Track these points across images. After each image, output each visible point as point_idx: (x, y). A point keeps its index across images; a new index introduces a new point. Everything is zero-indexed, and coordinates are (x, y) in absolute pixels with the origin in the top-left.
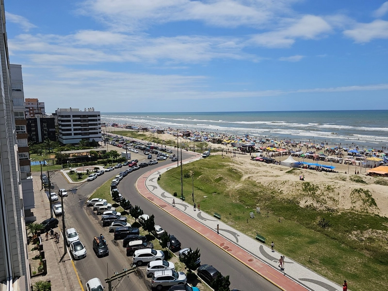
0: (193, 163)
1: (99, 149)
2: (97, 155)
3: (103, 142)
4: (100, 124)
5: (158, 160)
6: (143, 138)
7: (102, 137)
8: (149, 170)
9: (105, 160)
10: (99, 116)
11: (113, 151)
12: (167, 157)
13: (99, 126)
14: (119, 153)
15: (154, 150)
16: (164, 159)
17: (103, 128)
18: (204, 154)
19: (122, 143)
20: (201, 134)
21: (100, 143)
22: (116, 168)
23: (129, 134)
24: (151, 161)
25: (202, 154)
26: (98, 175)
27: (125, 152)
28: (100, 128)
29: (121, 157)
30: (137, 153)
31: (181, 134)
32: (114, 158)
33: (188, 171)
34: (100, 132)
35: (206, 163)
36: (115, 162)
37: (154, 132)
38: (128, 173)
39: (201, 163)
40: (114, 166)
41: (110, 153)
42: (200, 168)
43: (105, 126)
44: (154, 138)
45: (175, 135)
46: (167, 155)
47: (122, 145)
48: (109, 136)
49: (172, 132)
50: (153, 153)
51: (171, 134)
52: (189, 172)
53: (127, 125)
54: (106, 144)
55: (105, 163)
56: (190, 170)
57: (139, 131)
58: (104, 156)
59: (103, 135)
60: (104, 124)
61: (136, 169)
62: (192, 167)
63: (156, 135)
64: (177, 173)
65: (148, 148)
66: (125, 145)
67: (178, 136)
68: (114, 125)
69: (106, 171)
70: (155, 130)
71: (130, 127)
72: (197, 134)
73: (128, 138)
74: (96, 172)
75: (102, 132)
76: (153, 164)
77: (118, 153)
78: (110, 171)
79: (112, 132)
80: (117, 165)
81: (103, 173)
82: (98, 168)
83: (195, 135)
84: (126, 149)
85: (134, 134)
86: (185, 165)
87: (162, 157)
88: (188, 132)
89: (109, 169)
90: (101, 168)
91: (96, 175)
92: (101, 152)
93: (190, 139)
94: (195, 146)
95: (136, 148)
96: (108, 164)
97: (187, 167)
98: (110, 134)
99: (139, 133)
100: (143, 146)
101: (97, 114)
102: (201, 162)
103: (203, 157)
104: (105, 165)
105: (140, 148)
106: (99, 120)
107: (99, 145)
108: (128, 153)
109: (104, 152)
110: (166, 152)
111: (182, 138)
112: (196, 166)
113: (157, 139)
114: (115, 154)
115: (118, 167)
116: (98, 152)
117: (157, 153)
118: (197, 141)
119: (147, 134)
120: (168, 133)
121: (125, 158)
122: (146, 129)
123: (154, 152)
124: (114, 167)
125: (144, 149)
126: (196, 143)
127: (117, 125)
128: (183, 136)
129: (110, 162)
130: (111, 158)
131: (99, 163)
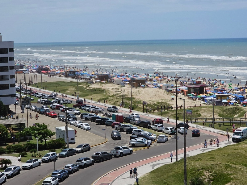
0: (211, 155)
1: (10, 121)
2: (7, 133)
3: (18, 107)
4: (12, 68)
5: (133, 146)
6: (99, 96)
7: (18, 94)
8: (114, 167)
9: (23, 144)
10: (11, 50)
11: (39, 125)
12: (152, 140)
13: (10, 72)
14: (51, 129)
15: (124, 124)
16: (146, 145)
17: (19, 76)
18: (237, 134)
19: (58, 108)
20: (228, 88)
21: (12, 108)
22: (44, 161)
23: (72, 89)
24: (119, 149)
25: (231, 134)
26: (9, 177)
27: (63, 128)
28: (13, 77)
29: (54, 137)
30: (88, 129)
31: (183, 88)
32: (41, 140)
33: (199, 172)
34: (13, 85)
35: (241, 156)
36: (42, 148)
37: (123, 83)
38: (70, 173)
39: (229, 155)
40: (40, 156)
41: (33, 129)
42: (227, 167)
43: (23, 72)
44: (123, 97)
45: (169, 91)
46: (154, 136)
47: (57, 112)
48: (31, 93)
49: (164, 84)
50: (122, 130)
51: (160, 88)
52: (201, 174)
53: (68, 70)
54: (25, 111)
55: (21, 151)
56: (205, 169)
57: (92, 83)
58: (21, 135)
59: (20, 90)
60: (22, 67)
61: (86, 166)
62: (208, 163)
63: (128, 90)
64: (174, 176)
65: (111, 119)
66: (63, 111)
67: (177, 92)
68: (40, 70)
69: (25, 168)
70: (125, 78)
71: (73, 74)
72: (220, 87)
73: (70, 98)
74: (5, 169)
75: (17, 85)
76: (122, 155)
77: (49, 128)
78: (32, 167)
79: (36, 85)
80: (47, 154)
81: (17, 172)
82: (8, 162)
83: (216, 90)
84: (66, 121)
85: (82, 89)
86: (193, 158)
87: (140, 139)
88: (199, 83)
89: (29, 164)
90: (15, 161)
91: (4, 176)
92: (15, 127)
93: (204, 100)
94: (216, 116)
95: (86, 119)
96: (29, 153)
97: (197, 163)
98: (33, 89)
99: (93, 86)
100: (100, 115)
101: (8, 47)
102: (230, 152)
103: (234, 140)
104: (23, 156)
105: (94, 119)
106: (12, 59)
107: (11, 113)
108: (69, 129)
109: (21, 126)
110: (150, 128)
111: (186, 98)
112: (218, 161)
113: (131, 99)
114: (43, 132)
115: (50, 161)
116: (8, 126)
117: (129, 131)
118: (219, 103)
119: (109, 87)
120: (155, 86)
121: (63, 140)
122: (105, 78)
123: (125, 129)
124: (40, 160)
125: (102, 122)
126: (218, 109)
127: (46, 69)
128: (187, 93)
129: (32, 148)
130: (36, 141)
131: (10, 151)
